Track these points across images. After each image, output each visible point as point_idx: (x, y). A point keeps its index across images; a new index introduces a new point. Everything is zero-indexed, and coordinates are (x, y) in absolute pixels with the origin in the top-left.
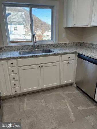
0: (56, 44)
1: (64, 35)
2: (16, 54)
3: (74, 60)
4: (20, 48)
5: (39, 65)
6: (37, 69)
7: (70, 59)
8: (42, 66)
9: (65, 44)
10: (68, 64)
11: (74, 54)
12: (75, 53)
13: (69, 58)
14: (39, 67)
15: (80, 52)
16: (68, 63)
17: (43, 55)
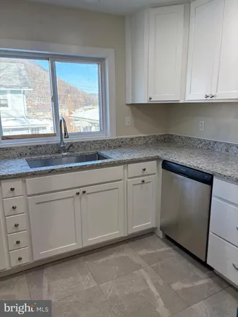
0: (112, 140)
1: (128, 120)
2: (20, 166)
3: (154, 174)
4: (29, 151)
5: (77, 190)
6: (72, 199)
7: (145, 173)
8: (84, 192)
9: (132, 139)
10: (144, 185)
11: (155, 162)
12: (157, 159)
13: (144, 170)
14: (78, 194)
15: (166, 158)
16: (143, 181)
17: (86, 165)
